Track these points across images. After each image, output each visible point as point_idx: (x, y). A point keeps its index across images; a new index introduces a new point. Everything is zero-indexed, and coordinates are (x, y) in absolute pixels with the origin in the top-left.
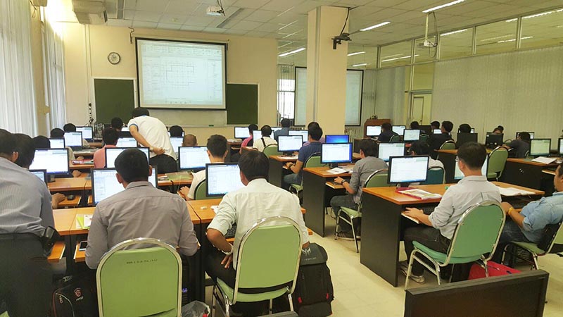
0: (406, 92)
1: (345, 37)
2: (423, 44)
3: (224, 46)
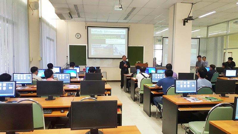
1: (190, 18)
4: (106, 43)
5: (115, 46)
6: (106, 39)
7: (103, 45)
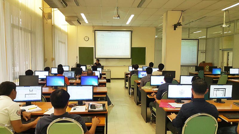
0: (220, 50)
1: (179, 24)
2: (222, 26)
3: (130, 32)
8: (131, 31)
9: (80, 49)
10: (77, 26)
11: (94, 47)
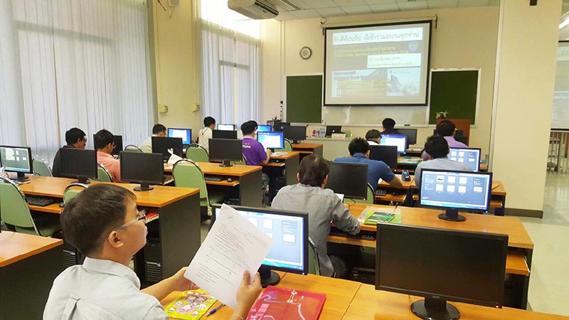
3: (428, 24)
4: (368, 67)
5: (391, 72)
6: (369, 57)
7: (360, 73)
8: (430, 22)
9: (291, 81)
10: (283, 22)
11: (323, 74)
